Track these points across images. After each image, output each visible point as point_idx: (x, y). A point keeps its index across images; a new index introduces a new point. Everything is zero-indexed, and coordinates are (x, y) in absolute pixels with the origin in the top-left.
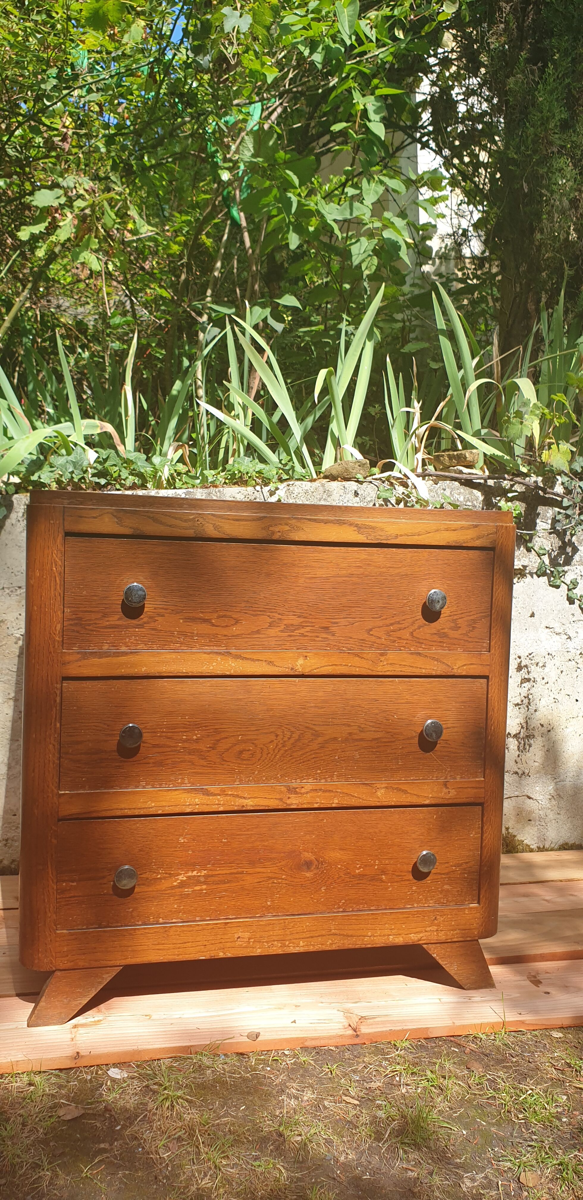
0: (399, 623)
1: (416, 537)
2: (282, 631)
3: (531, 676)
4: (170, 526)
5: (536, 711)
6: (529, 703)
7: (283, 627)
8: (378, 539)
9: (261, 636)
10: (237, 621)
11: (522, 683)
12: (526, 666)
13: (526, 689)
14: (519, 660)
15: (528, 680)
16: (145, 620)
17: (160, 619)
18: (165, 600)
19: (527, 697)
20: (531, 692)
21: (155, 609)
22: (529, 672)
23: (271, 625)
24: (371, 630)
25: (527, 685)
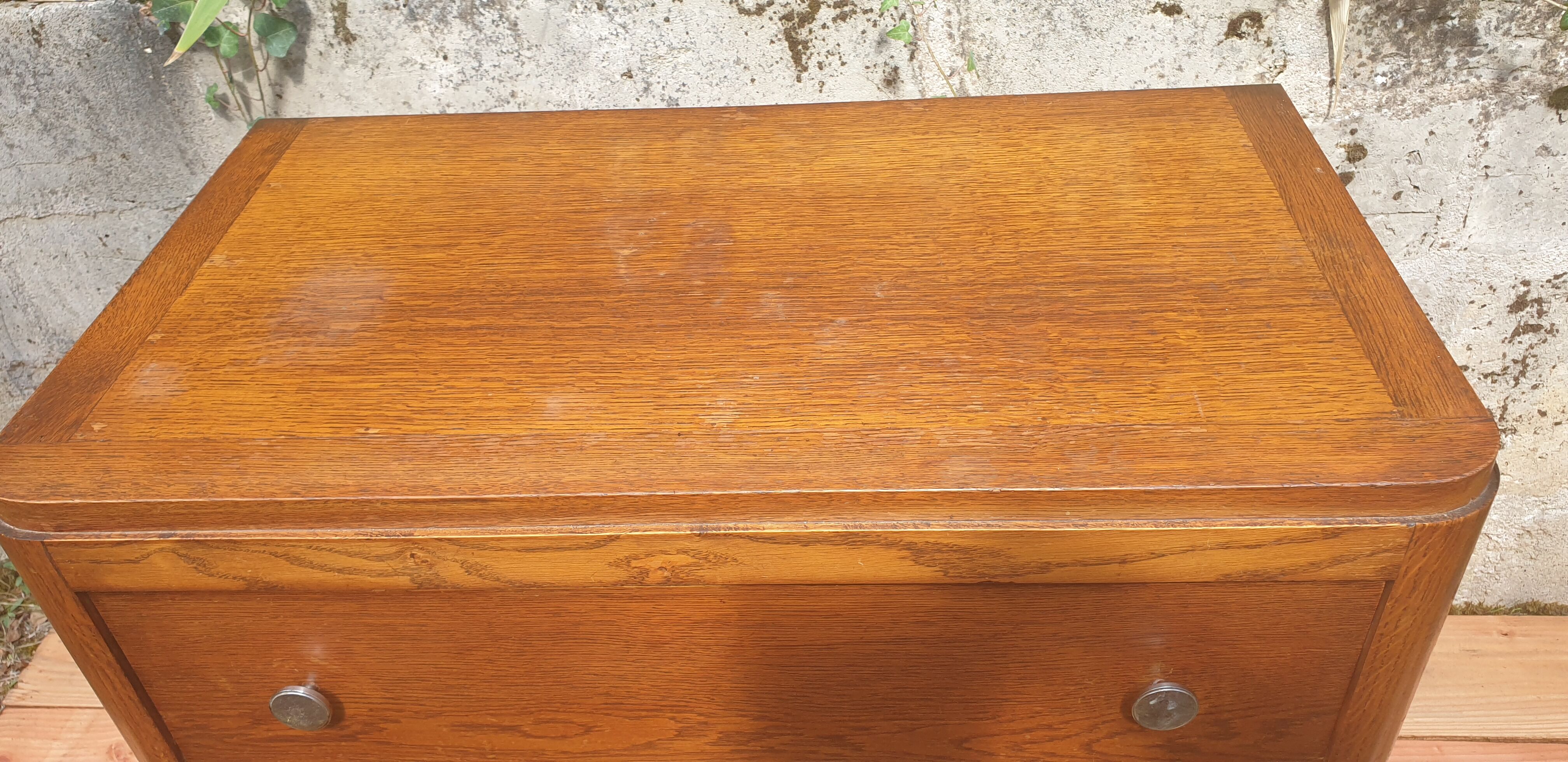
0: (1050, 727)
1: (1115, 567)
2: (713, 744)
3: (1545, 323)
4: (340, 571)
5: (1535, 387)
6: (1523, 373)
7: (714, 737)
8: (983, 575)
9: (658, 752)
10: (588, 730)
11: (1516, 333)
12: (1539, 301)
13: (1525, 346)
14: (1523, 289)
15: (1536, 328)
16: (356, 727)
17: (391, 726)
18: (388, 695)
19: (1524, 362)
20: (1533, 352)
21: (371, 710)
22: (1540, 313)
23: (680, 734)
24: (966, 740)
25: (1528, 338)
